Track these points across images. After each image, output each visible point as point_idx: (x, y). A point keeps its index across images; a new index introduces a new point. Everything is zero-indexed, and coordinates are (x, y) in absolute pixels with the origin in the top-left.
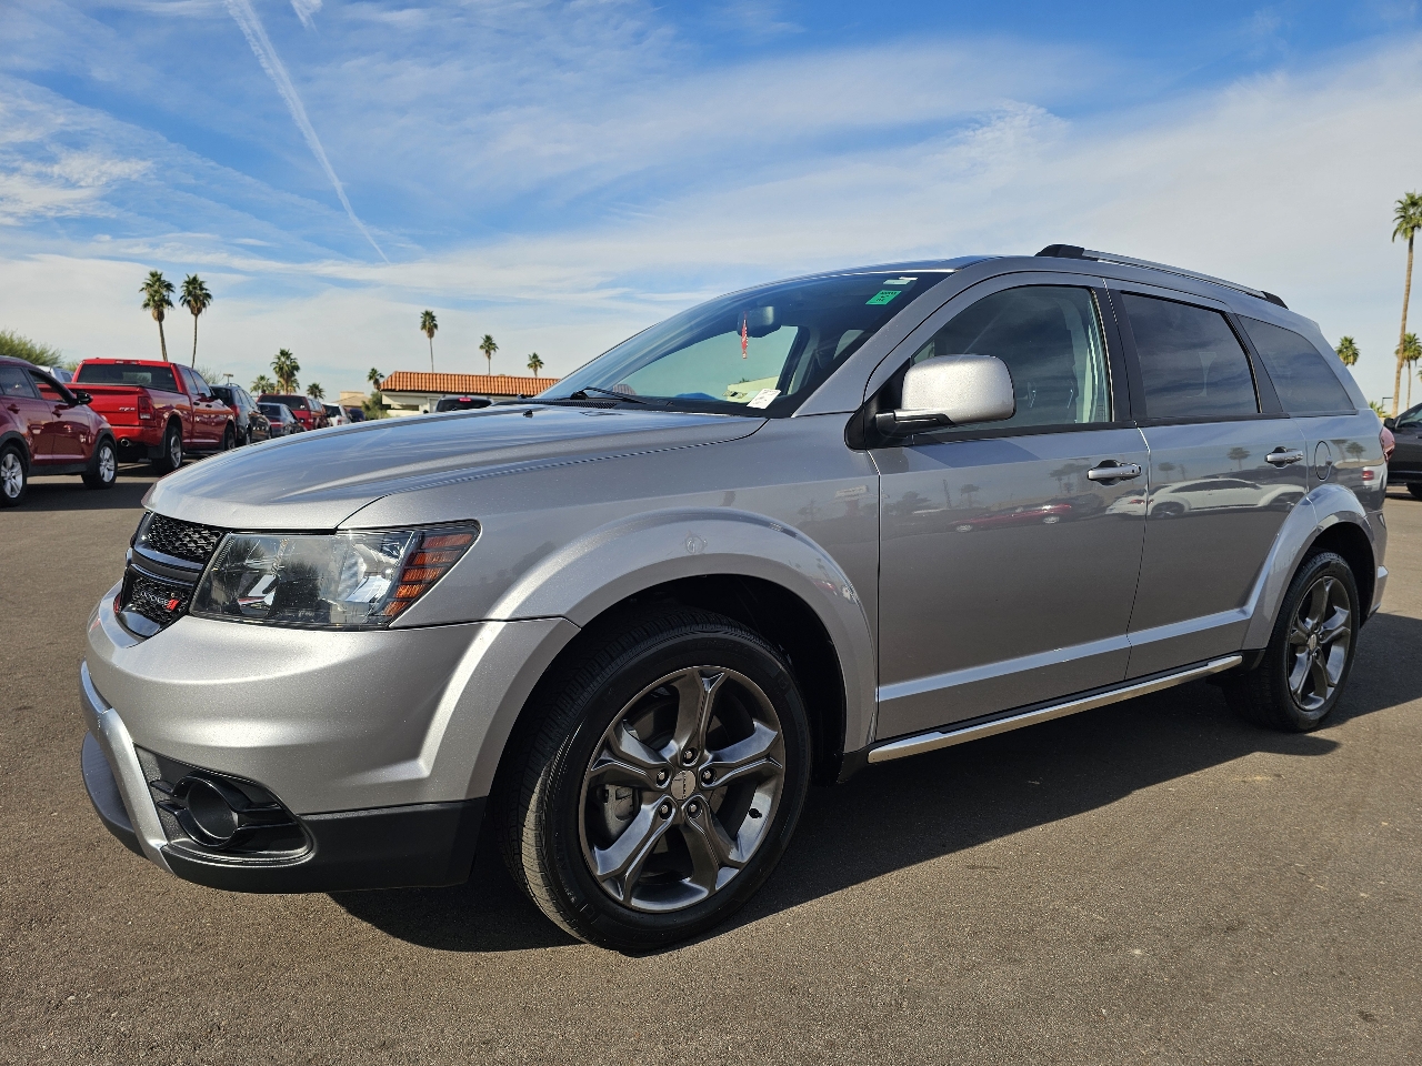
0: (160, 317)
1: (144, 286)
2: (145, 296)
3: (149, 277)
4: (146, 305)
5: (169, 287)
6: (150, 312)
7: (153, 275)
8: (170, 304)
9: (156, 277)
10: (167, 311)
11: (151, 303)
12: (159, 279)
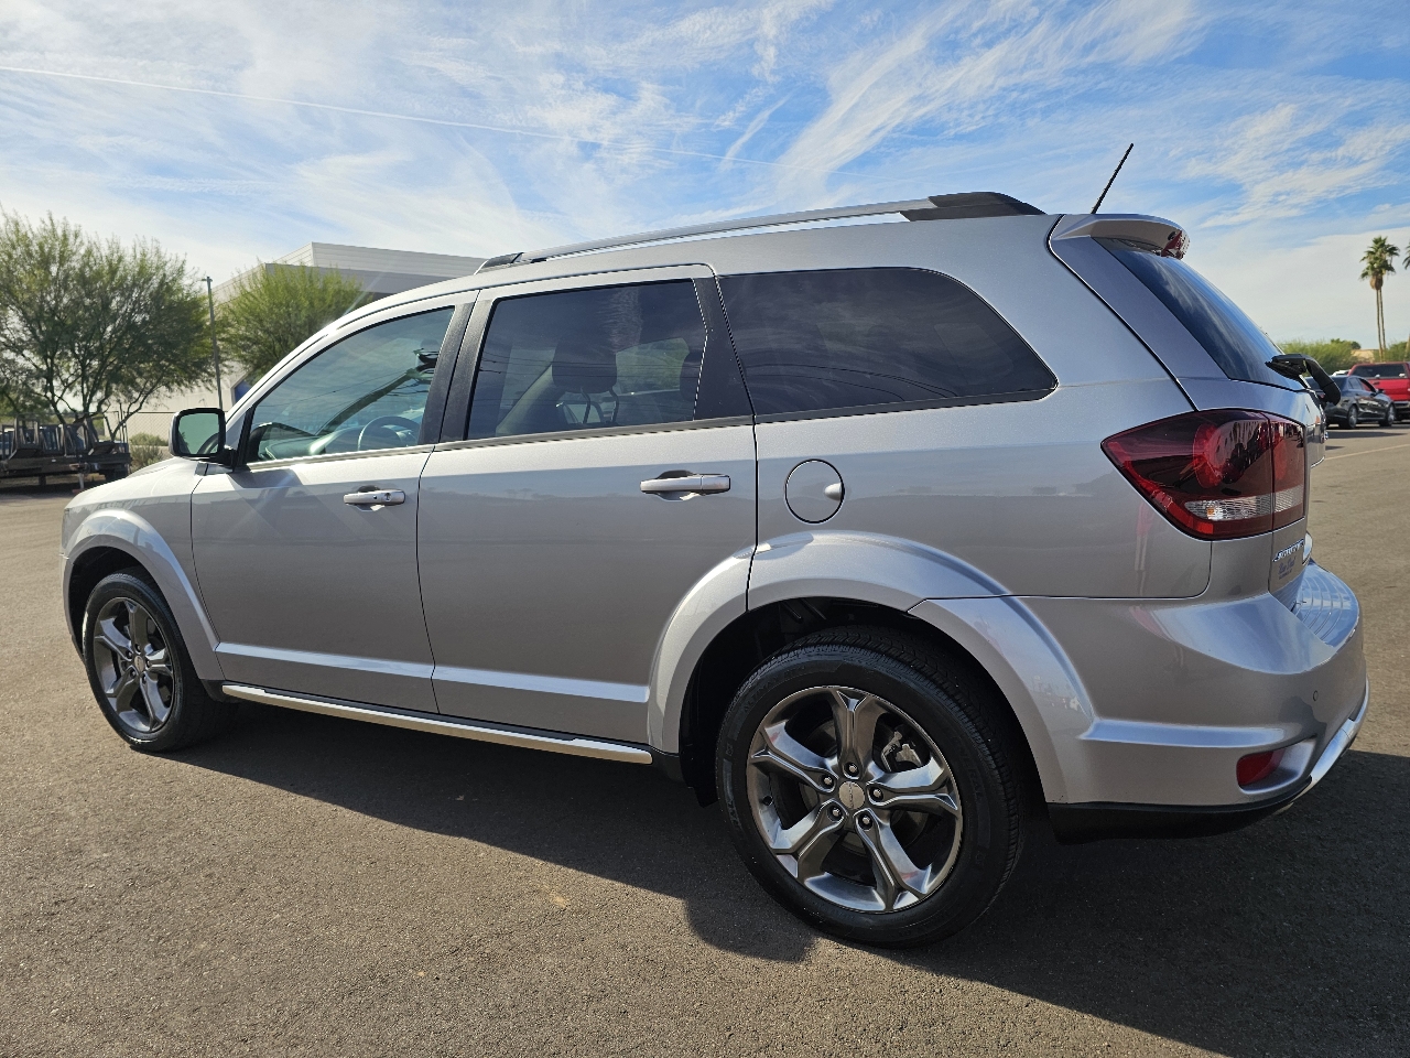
0: (1378, 285)
1: (1365, 255)
2: (1365, 264)
3: (1372, 244)
4: (1365, 275)
5: (1392, 251)
6: (1369, 280)
7: (1376, 241)
8: (1390, 269)
9: (1380, 243)
10: (1387, 277)
11: (1370, 272)
12: (1383, 245)
